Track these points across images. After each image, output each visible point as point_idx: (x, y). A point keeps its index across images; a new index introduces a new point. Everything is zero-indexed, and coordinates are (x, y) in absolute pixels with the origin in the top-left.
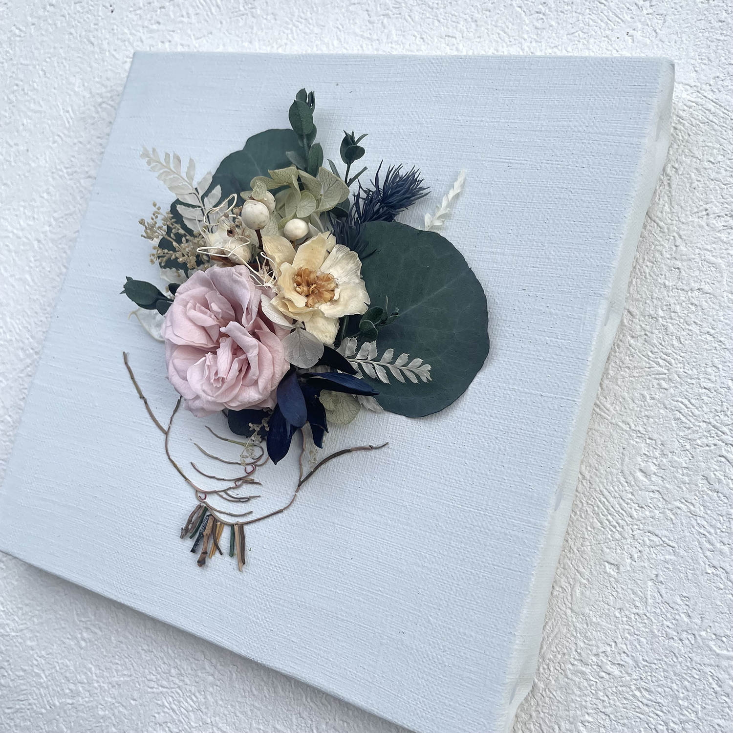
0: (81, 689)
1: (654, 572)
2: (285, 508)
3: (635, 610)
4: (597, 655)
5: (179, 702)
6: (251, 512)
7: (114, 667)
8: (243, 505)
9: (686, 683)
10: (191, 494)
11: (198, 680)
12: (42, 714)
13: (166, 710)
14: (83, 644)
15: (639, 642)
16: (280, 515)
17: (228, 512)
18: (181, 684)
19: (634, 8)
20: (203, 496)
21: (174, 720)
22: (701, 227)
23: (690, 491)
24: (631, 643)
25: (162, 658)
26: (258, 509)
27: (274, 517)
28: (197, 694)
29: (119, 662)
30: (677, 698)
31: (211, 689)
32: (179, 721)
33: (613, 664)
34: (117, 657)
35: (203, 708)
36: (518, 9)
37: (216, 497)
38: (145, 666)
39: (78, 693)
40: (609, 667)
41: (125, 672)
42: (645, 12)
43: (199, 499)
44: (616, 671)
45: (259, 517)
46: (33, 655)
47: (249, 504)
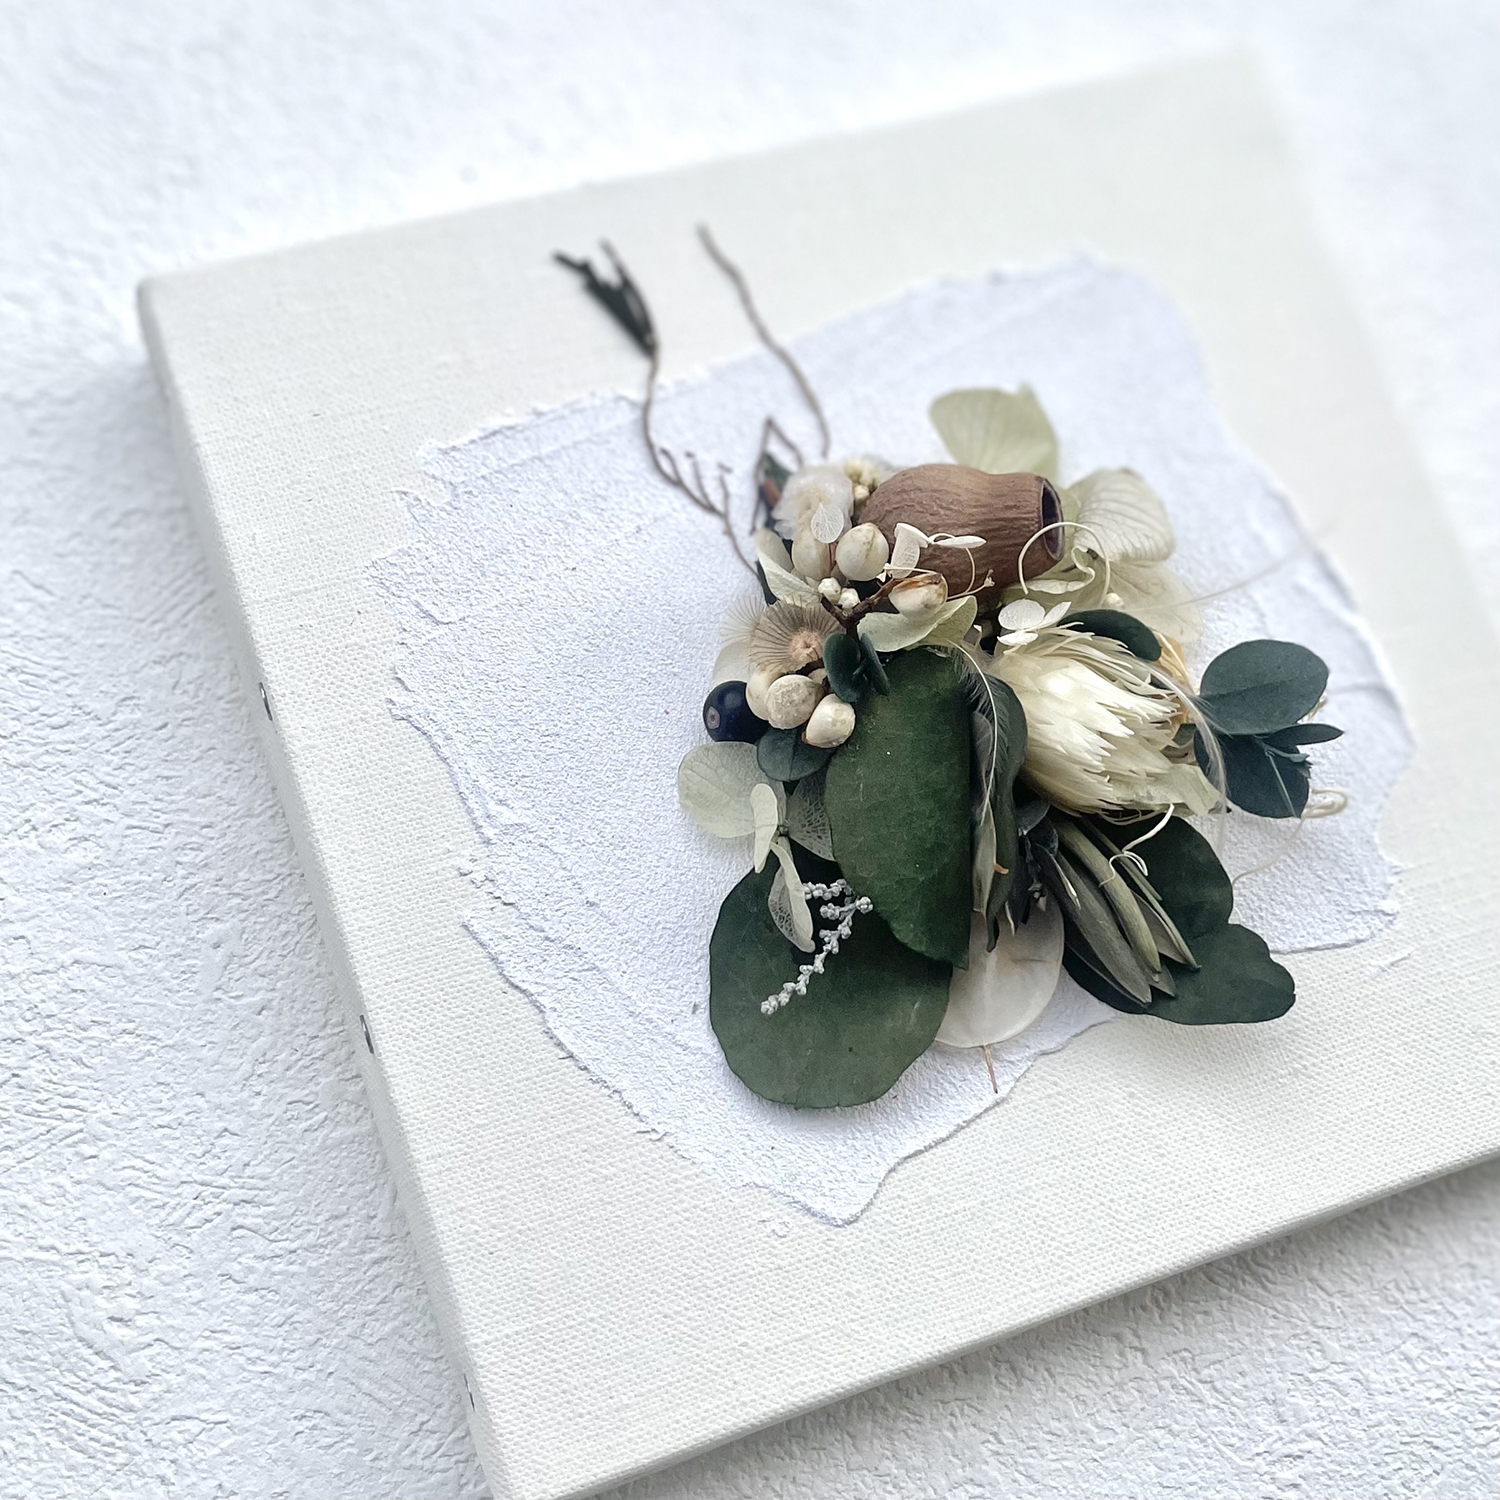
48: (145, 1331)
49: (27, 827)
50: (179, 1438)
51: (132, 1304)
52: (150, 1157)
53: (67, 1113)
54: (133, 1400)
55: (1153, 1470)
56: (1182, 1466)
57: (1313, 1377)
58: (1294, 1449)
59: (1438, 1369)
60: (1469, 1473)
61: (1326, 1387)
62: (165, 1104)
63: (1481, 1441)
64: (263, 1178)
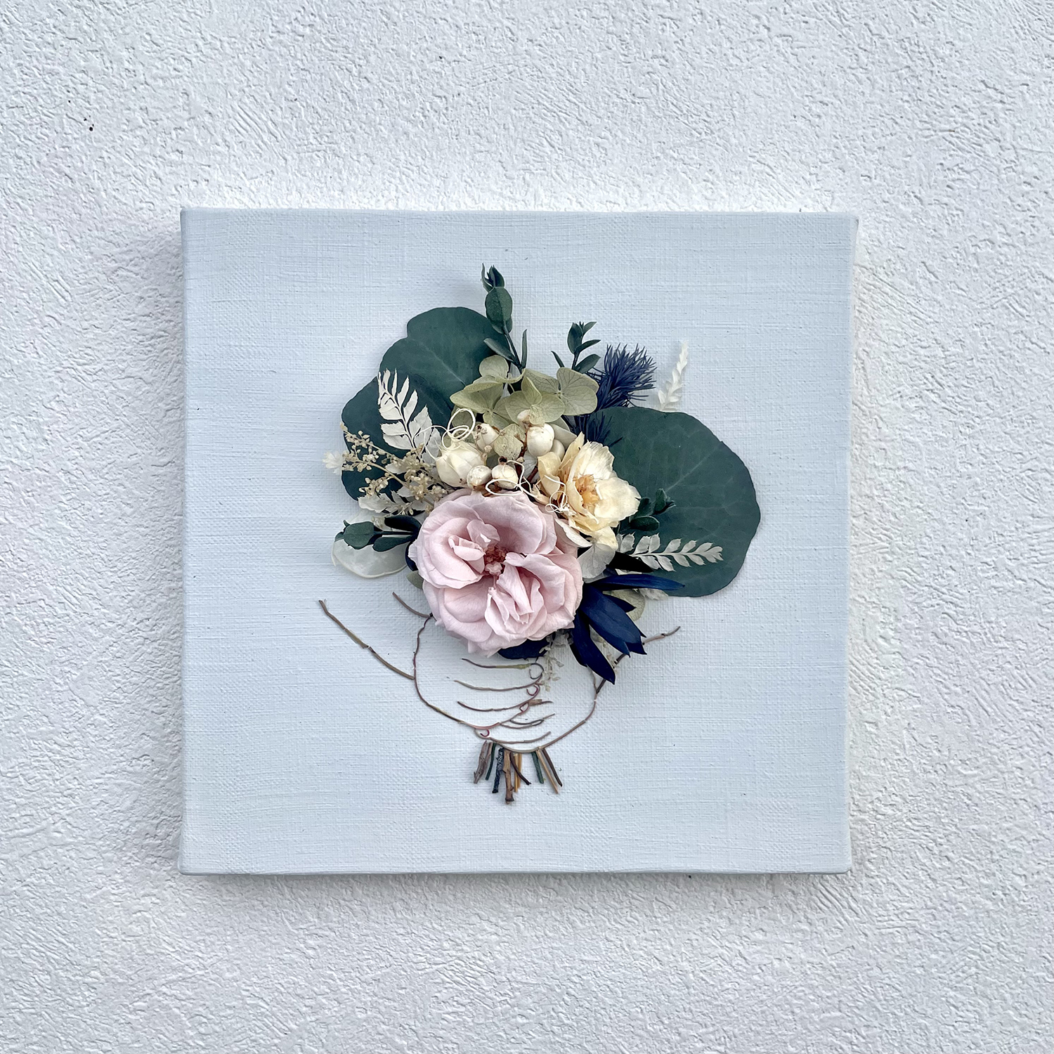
0: (324, 1001)
1: (907, 722)
2: (587, 719)
3: (896, 757)
4: (872, 802)
5: (463, 973)
6: (549, 733)
7: (365, 963)
8: (537, 728)
9: (945, 804)
10: (469, 734)
11: (479, 943)
12: (275, 1045)
13: (448, 985)
14: (311, 952)
15: (904, 781)
16: (583, 726)
17: (522, 740)
18: (459, 954)
19: (802, 181)
20: (485, 733)
21: (461, 993)
22: (897, 409)
23: (923, 646)
24: (898, 785)
25: (427, 936)
26: (555, 727)
27: (577, 730)
28: (483, 958)
29: (370, 957)
30: (940, 818)
31: (498, 948)
32: (467, 990)
33: (886, 805)
34: (364, 952)
35: (494, 969)
36: (683, 175)
37: (501, 729)
38: (407, 950)
39: (322, 1007)
40: (883, 809)
41: (383, 964)
42: (814, 187)
43: (482, 736)
44: (889, 811)
45: (559, 735)
46: (239, 987)
47: (543, 725)
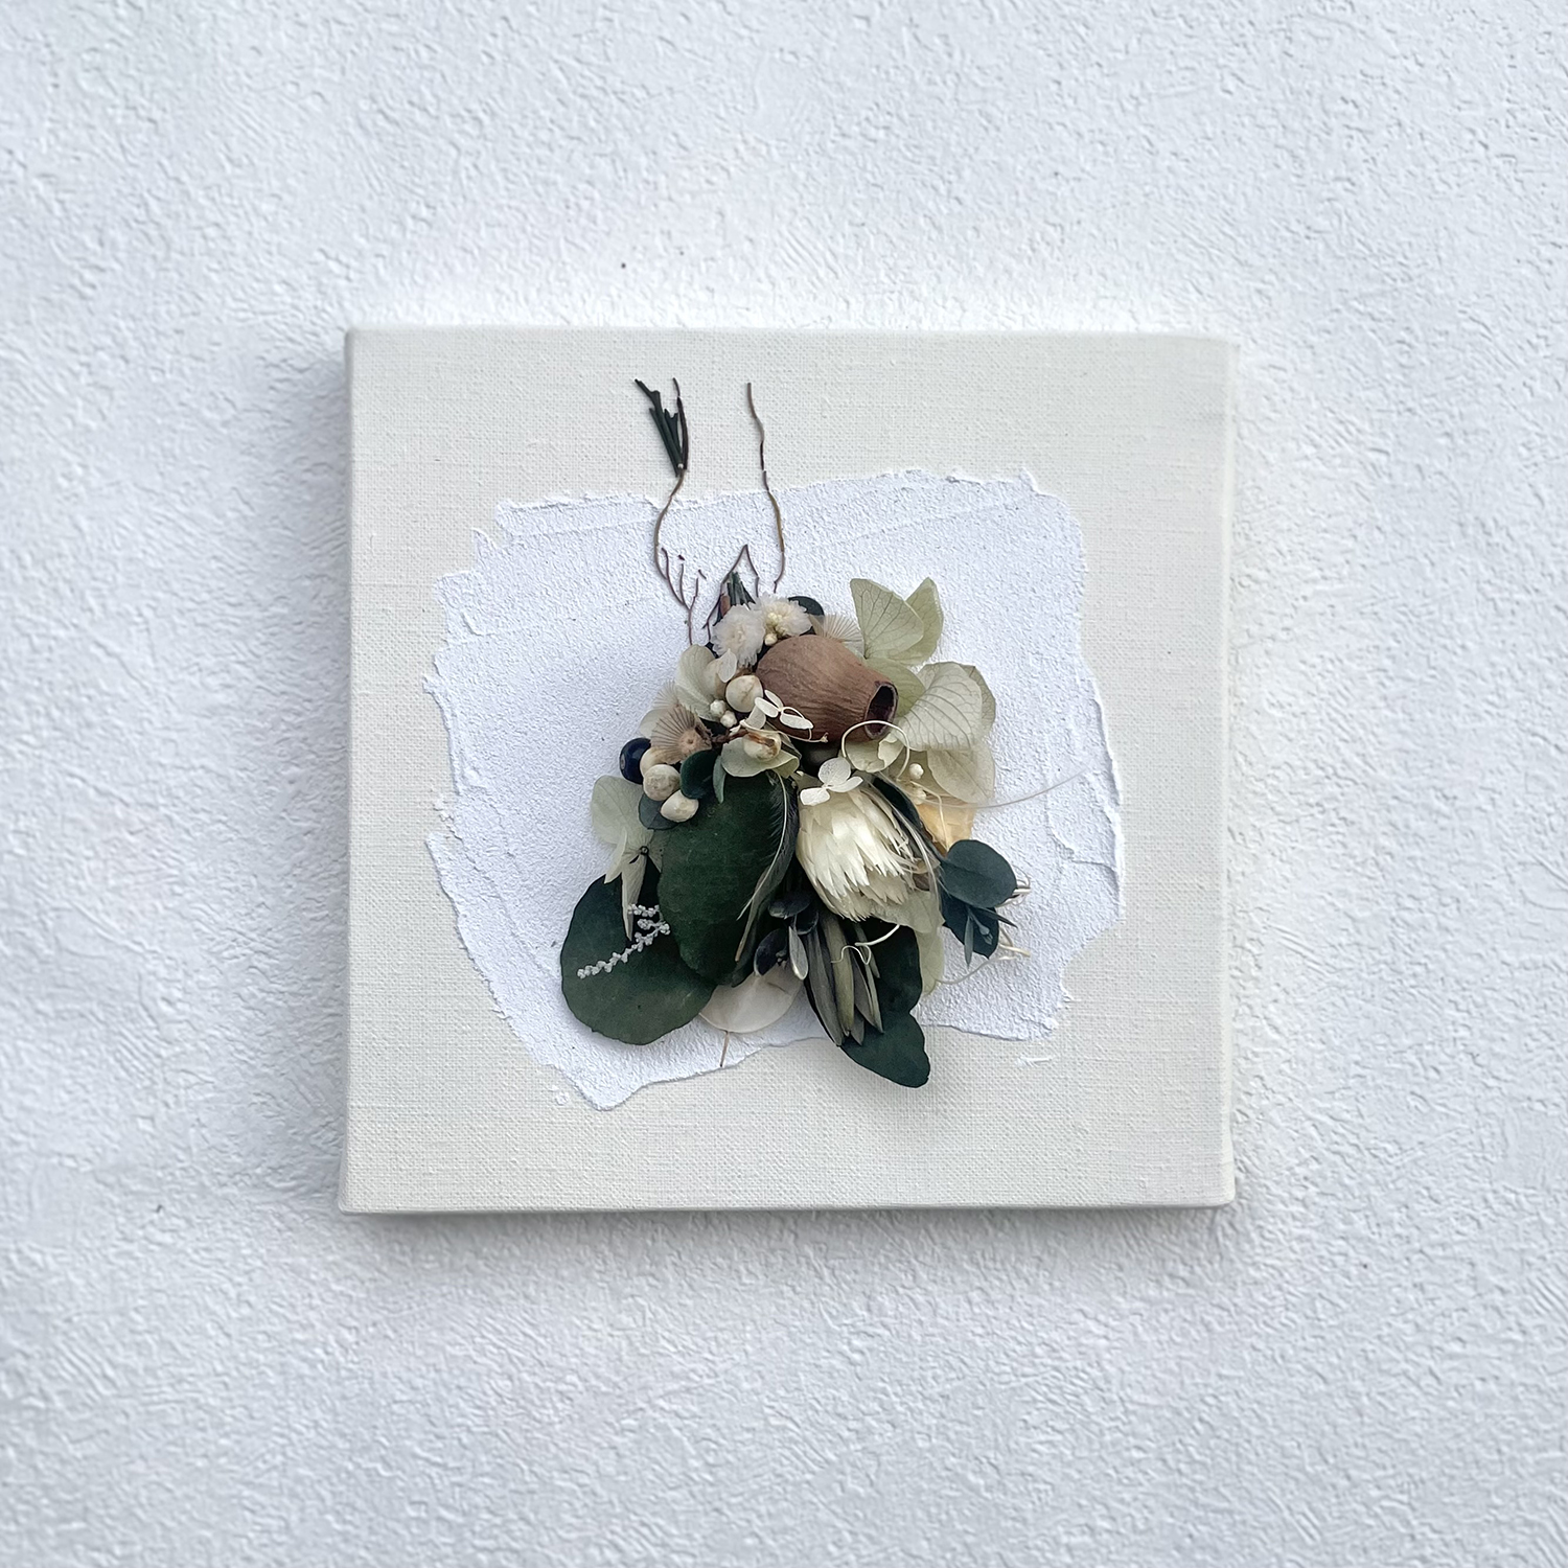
48: (183, 1013)
49: (195, 668)
50: (182, 1082)
51: (178, 994)
52: (214, 906)
53: (171, 862)
54: (163, 1053)
55: (774, 1309)
56: (794, 1314)
57: (901, 1290)
58: (870, 1330)
59: (987, 1316)
60: (980, 1387)
61: (907, 1300)
62: (232, 875)
63: (997, 1370)
64: (277, 941)
